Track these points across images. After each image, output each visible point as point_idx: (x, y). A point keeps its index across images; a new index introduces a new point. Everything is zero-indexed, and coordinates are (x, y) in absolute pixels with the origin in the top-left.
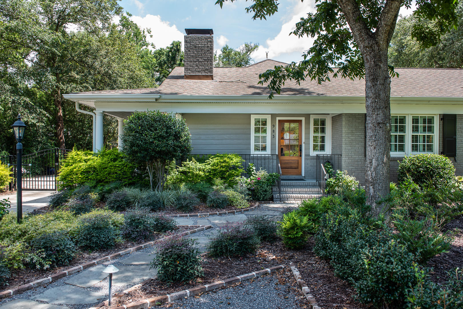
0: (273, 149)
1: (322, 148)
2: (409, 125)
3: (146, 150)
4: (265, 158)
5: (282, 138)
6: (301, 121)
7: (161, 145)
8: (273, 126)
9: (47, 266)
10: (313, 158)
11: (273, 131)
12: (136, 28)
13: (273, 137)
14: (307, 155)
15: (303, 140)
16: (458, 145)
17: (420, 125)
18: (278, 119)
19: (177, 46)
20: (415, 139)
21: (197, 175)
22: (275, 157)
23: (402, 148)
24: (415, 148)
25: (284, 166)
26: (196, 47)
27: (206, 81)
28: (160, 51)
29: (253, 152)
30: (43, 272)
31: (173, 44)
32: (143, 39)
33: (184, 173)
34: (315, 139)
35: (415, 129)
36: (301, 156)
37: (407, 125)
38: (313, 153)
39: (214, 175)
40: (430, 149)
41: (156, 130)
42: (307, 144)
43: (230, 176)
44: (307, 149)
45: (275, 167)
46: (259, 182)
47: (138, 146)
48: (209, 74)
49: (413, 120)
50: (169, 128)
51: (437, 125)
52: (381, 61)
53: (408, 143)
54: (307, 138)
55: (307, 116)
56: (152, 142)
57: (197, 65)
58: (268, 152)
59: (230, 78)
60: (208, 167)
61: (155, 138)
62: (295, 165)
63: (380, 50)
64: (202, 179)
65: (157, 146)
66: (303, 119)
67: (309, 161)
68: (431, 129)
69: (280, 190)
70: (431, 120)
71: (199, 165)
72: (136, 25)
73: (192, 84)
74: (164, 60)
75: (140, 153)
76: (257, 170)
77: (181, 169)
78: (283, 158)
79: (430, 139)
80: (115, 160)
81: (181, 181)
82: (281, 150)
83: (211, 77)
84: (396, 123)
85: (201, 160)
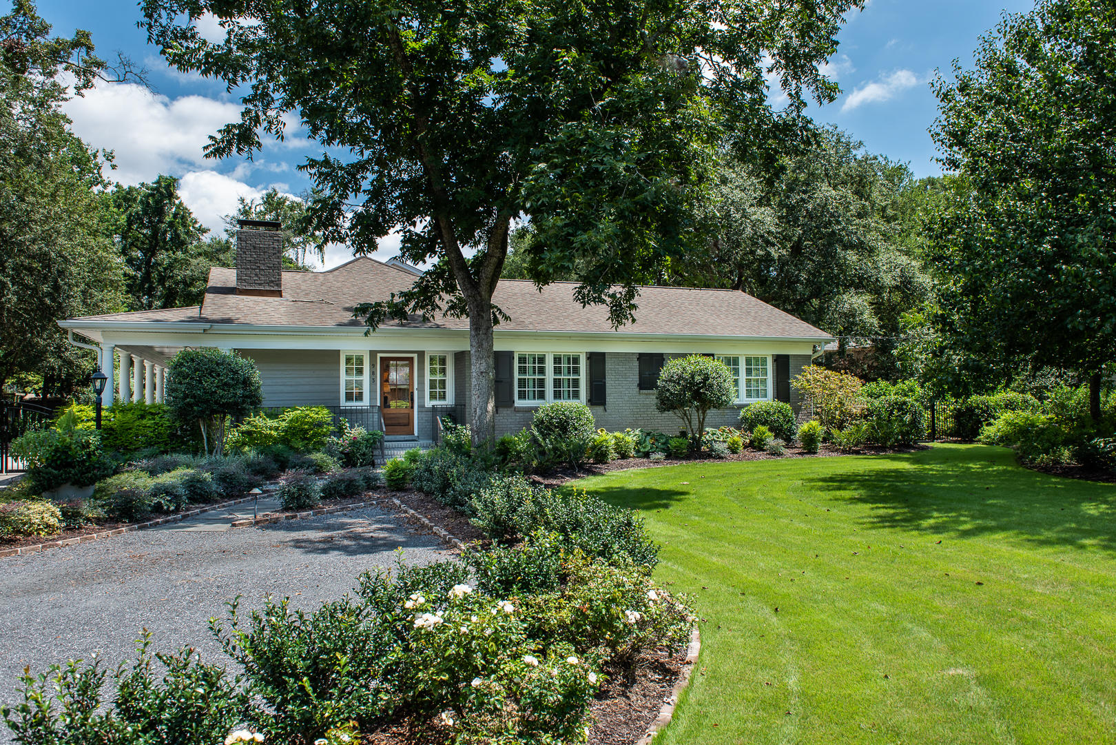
0: (372, 398)
1: (443, 397)
2: (549, 365)
3: (207, 401)
4: (361, 411)
5: (385, 380)
6: (412, 358)
7: (226, 396)
8: (373, 365)
9: (172, 508)
10: (428, 410)
11: (373, 373)
12: (81, 149)
13: (373, 381)
14: (421, 406)
15: (416, 386)
16: (608, 391)
17: (564, 365)
18: (379, 355)
19: (169, 185)
20: (557, 383)
21: (266, 435)
22: (376, 410)
23: (542, 395)
24: (557, 395)
25: (389, 422)
26: (255, 248)
27: (270, 299)
28: (128, 193)
29: (344, 403)
30: (168, 513)
31: (158, 182)
32: (96, 171)
33: (249, 433)
34: (433, 384)
35: (557, 371)
36: (412, 407)
37: (547, 365)
38: (429, 403)
39: (293, 435)
40: (576, 395)
41: (219, 375)
42: (421, 390)
43: (314, 435)
44: (422, 397)
45: (376, 424)
46: (354, 442)
47: (194, 397)
48: (276, 288)
49: (555, 359)
50: (236, 373)
51: (583, 365)
52: (483, 311)
53: (549, 389)
54: (421, 383)
55: (421, 354)
56: (215, 392)
57: (256, 275)
58: (366, 402)
59: (307, 294)
60: (284, 424)
61: (217, 387)
62: (405, 421)
63: (482, 300)
64: (276, 441)
65: (221, 397)
66: (415, 356)
67: (423, 415)
68: (576, 371)
69: (383, 453)
70: (576, 360)
71: (270, 423)
72: (78, 140)
73: (251, 304)
74: (137, 213)
75: (197, 405)
76: (352, 427)
77: (244, 428)
78: (386, 411)
79: (576, 383)
80: (143, 417)
81: (244, 444)
82: (385, 401)
83: (279, 294)
84: (534, 363)
85: (273, 415)
